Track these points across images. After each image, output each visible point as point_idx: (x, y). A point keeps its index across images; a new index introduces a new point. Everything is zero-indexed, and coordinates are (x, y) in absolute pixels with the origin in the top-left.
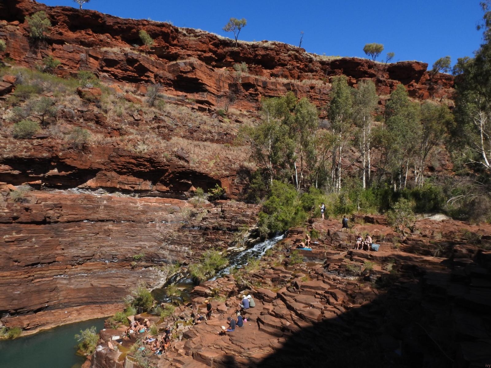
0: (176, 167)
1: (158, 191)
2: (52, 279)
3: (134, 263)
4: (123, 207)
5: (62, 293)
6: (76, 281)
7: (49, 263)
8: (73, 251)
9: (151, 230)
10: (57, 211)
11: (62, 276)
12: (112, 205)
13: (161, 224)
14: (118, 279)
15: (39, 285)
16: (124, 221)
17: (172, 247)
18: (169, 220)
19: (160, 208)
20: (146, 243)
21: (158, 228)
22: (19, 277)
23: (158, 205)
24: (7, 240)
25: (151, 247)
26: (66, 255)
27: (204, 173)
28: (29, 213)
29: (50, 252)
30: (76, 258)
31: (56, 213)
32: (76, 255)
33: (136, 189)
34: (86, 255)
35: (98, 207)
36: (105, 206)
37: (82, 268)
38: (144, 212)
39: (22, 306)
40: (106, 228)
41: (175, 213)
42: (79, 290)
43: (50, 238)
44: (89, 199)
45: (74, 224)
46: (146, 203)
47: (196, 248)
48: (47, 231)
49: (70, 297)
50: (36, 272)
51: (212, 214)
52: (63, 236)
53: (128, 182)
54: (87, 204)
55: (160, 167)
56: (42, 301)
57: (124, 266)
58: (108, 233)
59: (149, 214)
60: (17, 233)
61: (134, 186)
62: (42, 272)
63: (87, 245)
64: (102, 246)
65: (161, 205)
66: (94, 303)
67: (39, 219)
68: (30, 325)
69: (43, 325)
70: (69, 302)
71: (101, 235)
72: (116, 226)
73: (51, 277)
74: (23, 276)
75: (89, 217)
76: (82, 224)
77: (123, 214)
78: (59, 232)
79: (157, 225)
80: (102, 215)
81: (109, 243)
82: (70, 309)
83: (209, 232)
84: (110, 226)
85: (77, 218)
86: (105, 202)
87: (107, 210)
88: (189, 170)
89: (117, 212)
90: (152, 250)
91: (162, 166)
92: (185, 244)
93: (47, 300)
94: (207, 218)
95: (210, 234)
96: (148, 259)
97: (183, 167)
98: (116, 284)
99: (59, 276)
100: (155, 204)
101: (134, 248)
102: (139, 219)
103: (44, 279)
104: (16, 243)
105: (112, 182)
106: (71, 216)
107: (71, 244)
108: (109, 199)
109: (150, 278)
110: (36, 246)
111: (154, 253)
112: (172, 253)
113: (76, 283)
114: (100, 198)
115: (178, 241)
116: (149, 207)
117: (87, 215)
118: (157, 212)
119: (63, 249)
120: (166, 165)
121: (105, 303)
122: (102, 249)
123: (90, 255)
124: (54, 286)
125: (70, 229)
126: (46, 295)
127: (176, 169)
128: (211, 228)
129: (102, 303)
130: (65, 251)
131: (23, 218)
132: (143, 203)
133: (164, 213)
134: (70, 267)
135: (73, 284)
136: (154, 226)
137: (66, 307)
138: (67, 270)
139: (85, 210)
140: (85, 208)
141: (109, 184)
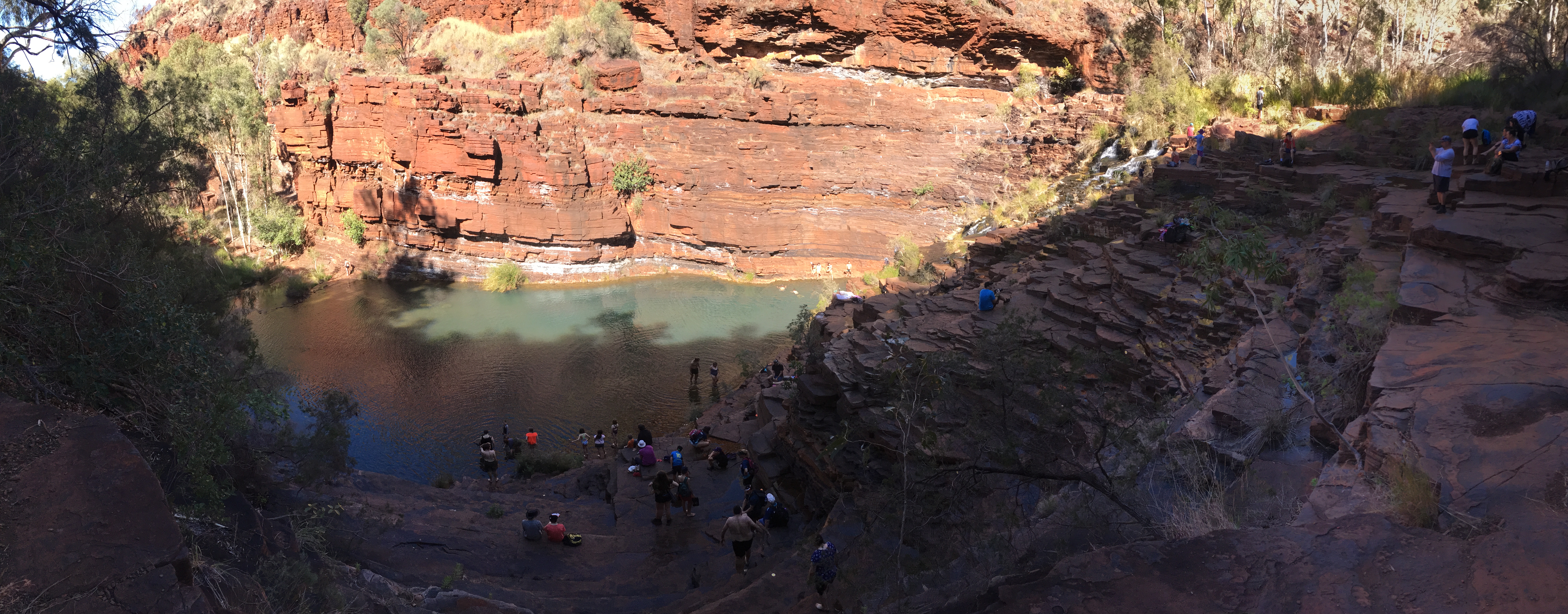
0: (989, 24)
1: (961, 73)
2: (794, 211)
3: (915, 201)
4: (904, 104)
5: (807, 234)
6: (827, 219)
7: (792, 188)
8: (826, 173)
9: (946, 146)
10: (809, 106)
11: (809, 210)
12: (889, 101)
13: (963, 136)
14: (888, 223)
15: (776, 219)
16: (905, 129)
17: (977, 175)
18: (978, 129)
19: (964, 105)
20: (936, 169)
21: (957, 144)
22: (752, 203)
23: (961, 101)
24: (741, 146)
25: (943, 175)
26: (814, 177)
27: (1040, 36)
28: (770, 107)
29: (794, 172)
30: (828, 185)
31: (808, 109)
32: (829, 179)
33: (928, 70)
34: (845, 180)
35: (868, 102)
36: (879, 102)
37: (837, 201)
38: (936, 113)
39: (755, 244)
40: (876, 139)
41: (989, 115)
42: (831, 233)
43: (794, 149)
44: (856, 87)
45: (831, 129)
46: (941, 99)
47: (1015, 176)
48: (793, 138)
49: (819, 242)
50: (775, 199)
51: (1049, 115)
52: (814, 149)
53: (915, 57)
54: (853, 98)
55: (963, 24)
56: (780, 241)
57: (899, 205)
58: (878, 147)
59: (945, 118)
60: (754, 137)
61: (924, 64)
62: (783, 201)
63: (847, 166)
64: (867, 169)
65: (965, 102)
66: (851, 256)
67: (783, 117)
68: (764, 271)
69: (781, 275)
70: (818, 249)
71: (868, 151)
72: (892, 138)
73: (793, 208)
74: (756, 203)
75: (853, 120)
76: (842, 130)
77: (904, 118)
78: (809, 141)
79: (957, 137)
80: (872, 117)
81: (878, 165)
82: (818, 260)
83: (1037, 146)
84: (881, 135)
85: (836, 120)
86: (879, 95)
87: (880, 108)
88: (1013, 29)
89: (894, 113)
90: (944, 180)
91: (966, 23)
92: (998, 170)
93: (786, 241)
94: (1039, 122)
95: (1039, 151)
96: (938, 195)
97: (1002, 24)
98: (883, 232)
99: (804, 209)
100: (955, 99)
101: (916, 176)
102: (928, 126)
103: (784, 211)
104: (752, 151)
105: (889, 58)
106: (826, 115)
107: (826, 162)
108: (885, 89)
109: (940, 227)
110: (776, 160)
111: (948, 186)
112: (977, 186)
113: (827, 222)
114: (872, 87)
115: (987, 166)
116: (944, 104)
117: (851, 115)
118: (958, 114)
119: (812, 168)
120: (972, 21)
121: (866, 257)
122: (866, 173)
123: (850, 181)
124: (796, 223)
125: (824, 138)
126: (785, 235)
127: (988, 27)
128: (1041, 139)
129: (862, 256)
130: (814, 172)
131: (761, 115)
132: (938, 98)
133: (969, 115)
134: (819, 196)
135: (823, 224)
136: (952, 139)
137: (812, 255)
138: (816, 202)
139: (849, 108)
140: (848, 103)
141: (885, 62)
